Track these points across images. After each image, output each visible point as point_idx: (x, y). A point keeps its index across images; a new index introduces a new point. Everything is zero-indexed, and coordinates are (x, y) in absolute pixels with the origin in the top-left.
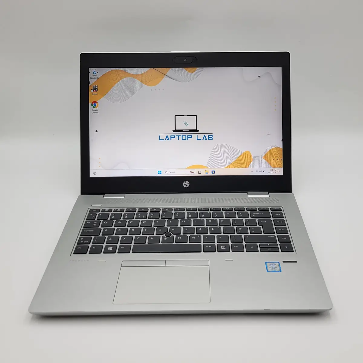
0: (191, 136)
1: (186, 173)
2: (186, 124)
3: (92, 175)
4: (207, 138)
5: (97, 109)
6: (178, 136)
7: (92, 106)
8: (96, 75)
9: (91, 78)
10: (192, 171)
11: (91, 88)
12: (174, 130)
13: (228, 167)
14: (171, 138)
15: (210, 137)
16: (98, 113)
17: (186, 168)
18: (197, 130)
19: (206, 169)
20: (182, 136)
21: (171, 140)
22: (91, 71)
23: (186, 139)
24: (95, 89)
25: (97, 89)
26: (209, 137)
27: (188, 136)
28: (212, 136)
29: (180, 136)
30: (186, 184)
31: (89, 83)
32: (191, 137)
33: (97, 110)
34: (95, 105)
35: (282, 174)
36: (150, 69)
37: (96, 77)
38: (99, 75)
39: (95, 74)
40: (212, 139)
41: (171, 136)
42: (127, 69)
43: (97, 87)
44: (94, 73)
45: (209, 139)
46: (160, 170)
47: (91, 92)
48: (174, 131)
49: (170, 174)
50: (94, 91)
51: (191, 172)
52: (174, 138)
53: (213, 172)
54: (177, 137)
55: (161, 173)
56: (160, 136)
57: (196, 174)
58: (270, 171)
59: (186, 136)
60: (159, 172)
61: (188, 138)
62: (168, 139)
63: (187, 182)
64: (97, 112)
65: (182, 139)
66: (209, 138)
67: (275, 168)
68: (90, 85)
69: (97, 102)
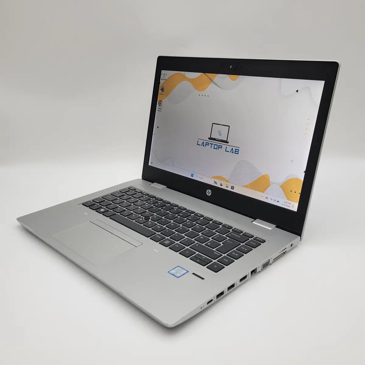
0: (222, 146)
1: (211, 182)
3: (150, 164)
4: (234, 152)
5: (161, 108)
6: (212, 144)
7: (159, 104)
8: (164, 76)
9: (162, 79)
10: (216, 181)
11: (160, 88)
12: (210, 137)
13: (246, 186)
14: (206, 145)
15: (237, 152)
16: (161, 111)
17: (212, 177)
19: (228, 183)
20: (215, 145)
22: (163, 72)
23: (217, 149)
25: (163, 90)
27: (219, 146)
28: (238, 150)
29: (213, 144)
30: (209, 193)
31: (159, 83)
32: (221, 148)
35: (296, 211)
36: (201, 75)
37: (165, 78)
38: (167, 77)
41: (206, 143)
42: (186, 73)
43: (164, 88)
44: (164, 75)
47: (160, 92)
48: (209, 139)
49: (199, 179)
52: (208, 145)
53: (233, 188)
54: (210, 145)
55: (193, 176)
56: (198, 141)
57: (218, 185)
58: (284, 203)
59: (217, 145)
60: (192, 174)
61: (219, 147)
62: (204, 146)
63: (210, 191)
65: (214, 148)
67: (290, 202)
68: (160, 85)
69: (162, 101)
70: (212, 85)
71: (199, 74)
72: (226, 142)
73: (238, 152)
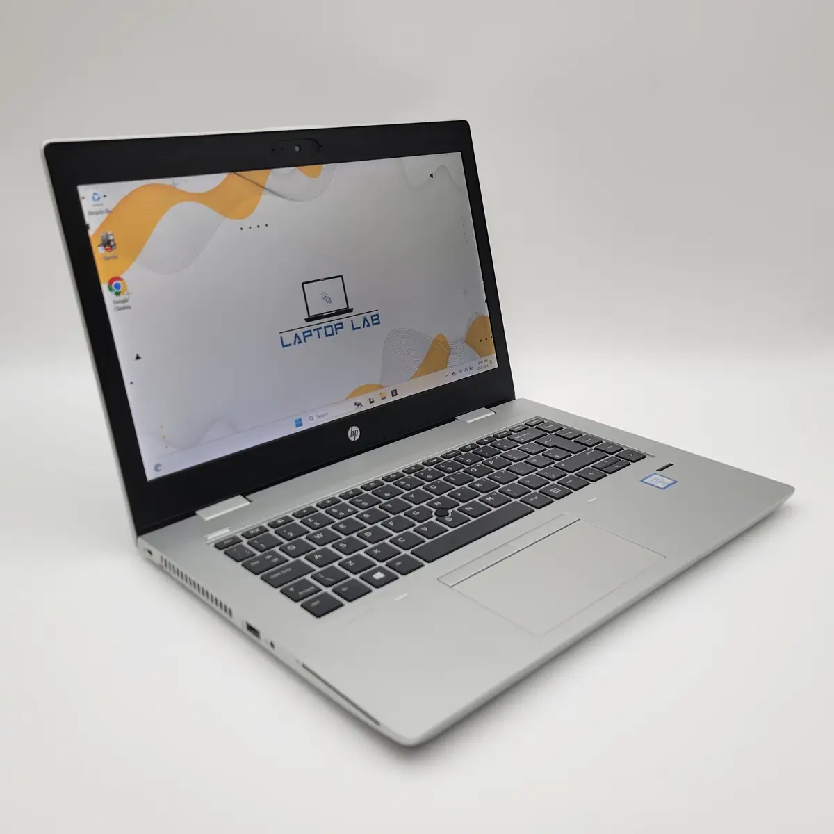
1: (347, 409)
2: (328, 300)
3: (151, 475)
4: (371, 324)
5: (127, 297)
6: (318, 329)
7: (111, 289)
9: (91, 213)
10: (358, 401)
11: (95, 243)
12: (307, 317)
13: (417, 375)
14: (305, 337)
15: (376, 320)
16: (129, 307)
17: (347, 399)
18: (350, 308)
19: (382, 390)
20: (325, 327)
21: (305, 341)
23: (333, 334)
24: (107, 244)
25: (112, 243)
26: (373, 320)
27: (335, 325)
28: (377, 315)
29: (321, 328)
30: (354, 434)
31: (86, 228)
32: (342, 328)
33: (125, 301)
34: (118, 286)
35: (497, 366)
36: (228, 177)
37: (103, 209)
38: (110, 203)
39: (99, 199)
40: (379, 323)
41: (304, 333)
42: (176, 179)
43: (111, 238)
44: (96, 197)
45: (374, 324)
46: (298, 418)
47: (99, 252)
48: (307, 320)
49: (319, 419)
50: (107, 249)
51: (356, 404)
52: (311, 335)
53: (394, 393)
54: (315, 334)
55: (301, 425)
56: (281, 338)
57: (366, 406)
58: (479, 366)
59: (331, 326)
60: (296, 421)
61: (336, 329)
62: (300, 342)
63: (355, 428)
64: (126, 304)
65: (327, 336)
66: (374, 322)
67: (486, 358)
68: (91, 232)
69: (122, 276)
70: (266, 198)
71: (221, 177)
72: (348, 310)
73: (378, 319)
